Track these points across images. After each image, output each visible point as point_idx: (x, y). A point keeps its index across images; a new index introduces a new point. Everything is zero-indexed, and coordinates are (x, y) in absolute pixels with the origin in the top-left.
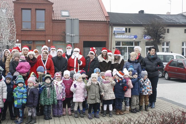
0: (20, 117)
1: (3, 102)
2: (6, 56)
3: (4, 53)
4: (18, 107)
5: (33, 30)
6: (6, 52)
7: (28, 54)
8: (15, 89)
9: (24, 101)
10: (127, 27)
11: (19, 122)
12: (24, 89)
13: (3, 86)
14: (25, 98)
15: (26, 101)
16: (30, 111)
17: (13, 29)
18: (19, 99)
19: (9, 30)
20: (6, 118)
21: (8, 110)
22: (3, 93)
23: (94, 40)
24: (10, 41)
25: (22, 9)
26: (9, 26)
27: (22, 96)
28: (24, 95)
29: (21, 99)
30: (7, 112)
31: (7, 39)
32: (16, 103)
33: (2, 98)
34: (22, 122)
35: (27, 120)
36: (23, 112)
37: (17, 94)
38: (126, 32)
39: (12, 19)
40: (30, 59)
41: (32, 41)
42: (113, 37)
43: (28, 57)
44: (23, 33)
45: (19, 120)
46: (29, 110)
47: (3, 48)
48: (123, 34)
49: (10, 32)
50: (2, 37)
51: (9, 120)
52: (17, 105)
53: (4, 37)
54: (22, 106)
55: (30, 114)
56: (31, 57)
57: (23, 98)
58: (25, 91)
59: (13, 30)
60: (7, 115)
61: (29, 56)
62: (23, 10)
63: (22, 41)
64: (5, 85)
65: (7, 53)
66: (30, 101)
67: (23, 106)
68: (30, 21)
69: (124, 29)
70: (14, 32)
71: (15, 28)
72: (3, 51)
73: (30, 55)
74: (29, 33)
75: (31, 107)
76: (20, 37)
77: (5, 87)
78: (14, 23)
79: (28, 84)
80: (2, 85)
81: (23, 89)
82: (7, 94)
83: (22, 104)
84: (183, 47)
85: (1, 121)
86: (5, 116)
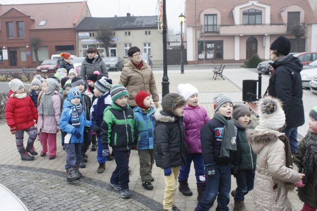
10: (91, 32)
23: (64, 45)
38: (91, 36)
42: (79, 41)
48: (88, 38)
69: (88, 34)
84: (145, 48)
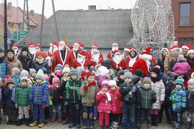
0: (177, 122)
1: (160, 104)
2: (164, 55)
3: (162, 52)
4: (176, 111)
5: (192, 26)
6: (164, 51)
7: (188, 53)
8: (173, 91)
9: (184, 105)
11: (177, 127)
12: (183, 91)
13: (162, 87)
14: (184, 102)
15: (186, 105)
16: (190, 116)
17: (172, 25)
18: (178, 102)
19: (167, 27)
20: (162, 121)
21: (164, 112)
22: (161, 95)
24: (168, 38)
25: (180, 3)
26: (167, 23)
27: (181, 99)
28: (183, 98)
29: (180, 103)
30: (163, 115)
31: (165, 36)
32: (174, 106)
33: (160, 99)
34: (180, 128)
35: (185, 127)
36: (181, 117)
37: (175, 97)
39: (171, 15)
40: (190, 58)
41: (191, 38)
43: (187, 56)
44: (180, 30)
45: (177, 125)
46: (188, 115)
47: (160, 46)
49: (168, 28)
50: (160, 35)
51: (165, 123)
52: (176, 109)
53: (162, 34)
54: (181, 110)
55: (189, 120)
56: (192, 56)
57: (182, 101)
58: (184, 93)
59: (172, 27)
60: (163, 118)
61: (189, 55)
62: (181, 5)
63: (179, 38)
64: (164, 86)
65: (166, 52)
66: (191, 105)
67: (183, 110)
68: (189, 15)
70: (173, 29)
71: (174, 24)
72: (161, 49)
73: (191, 54)
74: (187, 30)
75: (191, 112)
76: (177, 34)
77: (163, 88)
78: (172, 19)
79: (188, 86)
80: (160, 86)
81: (181, 91)
82: (165, 96)
83: (182, 107)
85: (158, 124)
86: (162, 119)
